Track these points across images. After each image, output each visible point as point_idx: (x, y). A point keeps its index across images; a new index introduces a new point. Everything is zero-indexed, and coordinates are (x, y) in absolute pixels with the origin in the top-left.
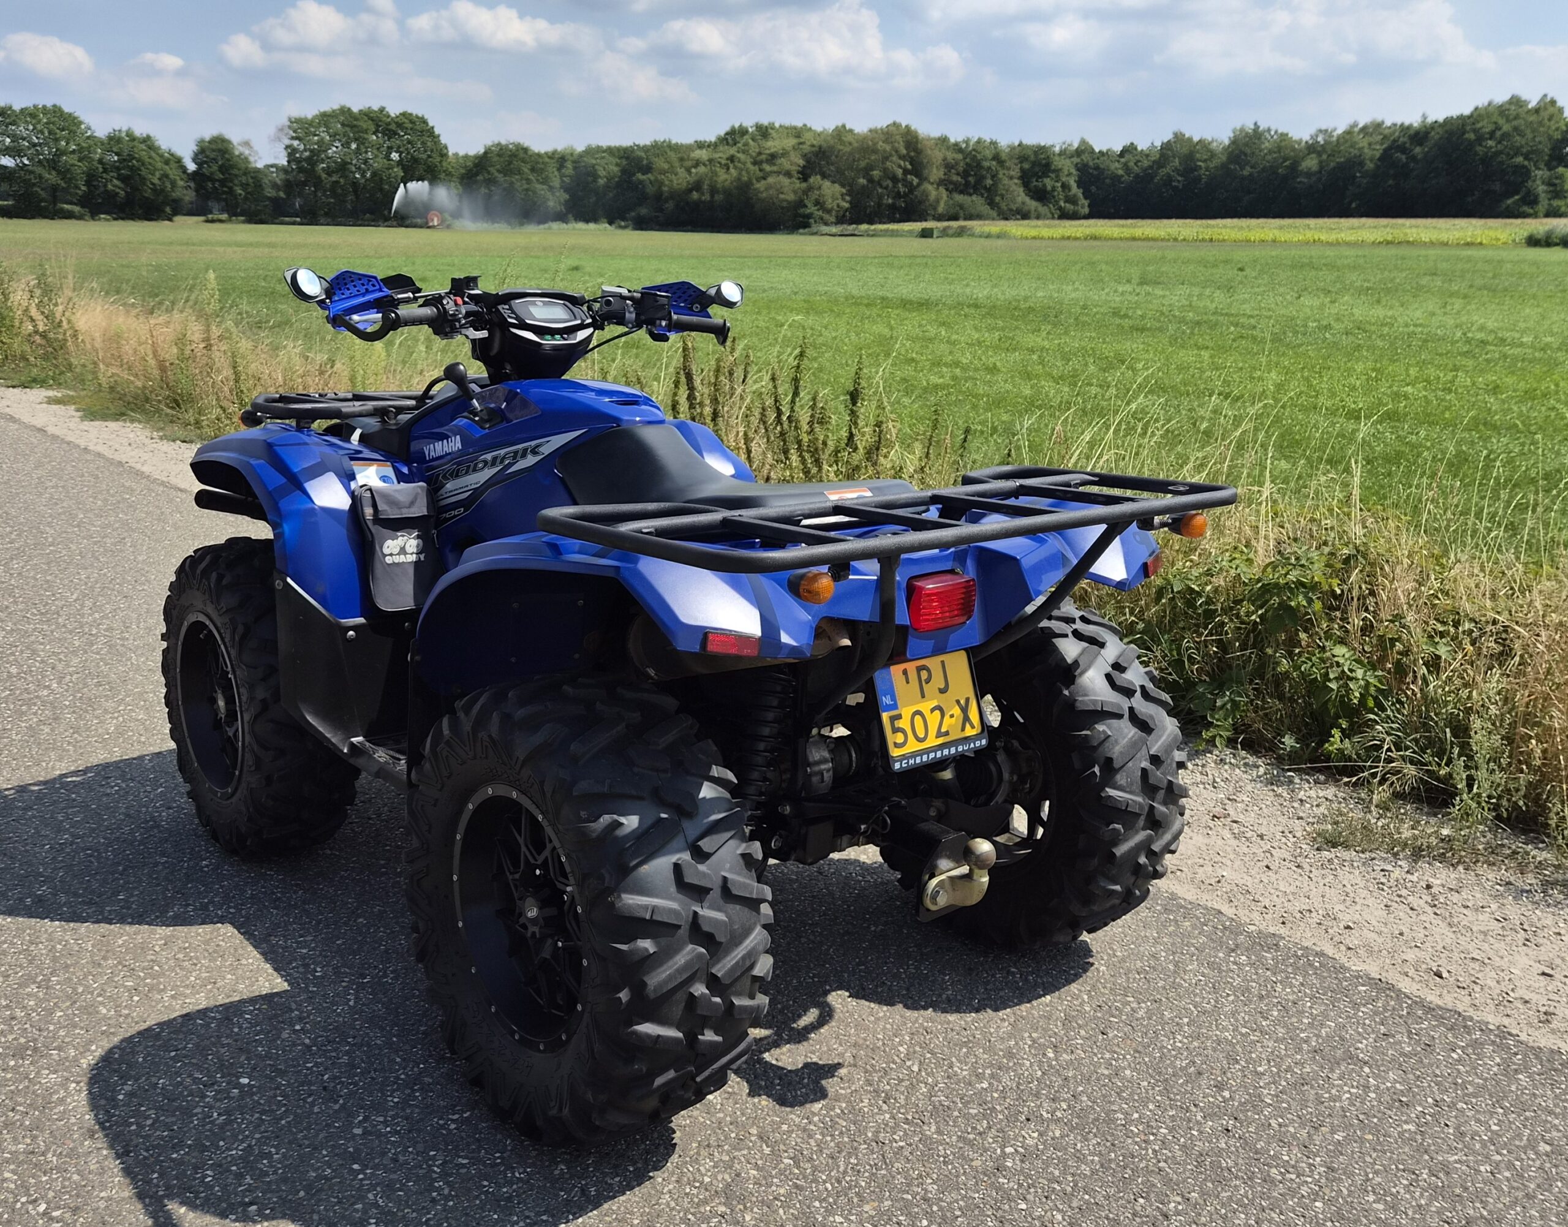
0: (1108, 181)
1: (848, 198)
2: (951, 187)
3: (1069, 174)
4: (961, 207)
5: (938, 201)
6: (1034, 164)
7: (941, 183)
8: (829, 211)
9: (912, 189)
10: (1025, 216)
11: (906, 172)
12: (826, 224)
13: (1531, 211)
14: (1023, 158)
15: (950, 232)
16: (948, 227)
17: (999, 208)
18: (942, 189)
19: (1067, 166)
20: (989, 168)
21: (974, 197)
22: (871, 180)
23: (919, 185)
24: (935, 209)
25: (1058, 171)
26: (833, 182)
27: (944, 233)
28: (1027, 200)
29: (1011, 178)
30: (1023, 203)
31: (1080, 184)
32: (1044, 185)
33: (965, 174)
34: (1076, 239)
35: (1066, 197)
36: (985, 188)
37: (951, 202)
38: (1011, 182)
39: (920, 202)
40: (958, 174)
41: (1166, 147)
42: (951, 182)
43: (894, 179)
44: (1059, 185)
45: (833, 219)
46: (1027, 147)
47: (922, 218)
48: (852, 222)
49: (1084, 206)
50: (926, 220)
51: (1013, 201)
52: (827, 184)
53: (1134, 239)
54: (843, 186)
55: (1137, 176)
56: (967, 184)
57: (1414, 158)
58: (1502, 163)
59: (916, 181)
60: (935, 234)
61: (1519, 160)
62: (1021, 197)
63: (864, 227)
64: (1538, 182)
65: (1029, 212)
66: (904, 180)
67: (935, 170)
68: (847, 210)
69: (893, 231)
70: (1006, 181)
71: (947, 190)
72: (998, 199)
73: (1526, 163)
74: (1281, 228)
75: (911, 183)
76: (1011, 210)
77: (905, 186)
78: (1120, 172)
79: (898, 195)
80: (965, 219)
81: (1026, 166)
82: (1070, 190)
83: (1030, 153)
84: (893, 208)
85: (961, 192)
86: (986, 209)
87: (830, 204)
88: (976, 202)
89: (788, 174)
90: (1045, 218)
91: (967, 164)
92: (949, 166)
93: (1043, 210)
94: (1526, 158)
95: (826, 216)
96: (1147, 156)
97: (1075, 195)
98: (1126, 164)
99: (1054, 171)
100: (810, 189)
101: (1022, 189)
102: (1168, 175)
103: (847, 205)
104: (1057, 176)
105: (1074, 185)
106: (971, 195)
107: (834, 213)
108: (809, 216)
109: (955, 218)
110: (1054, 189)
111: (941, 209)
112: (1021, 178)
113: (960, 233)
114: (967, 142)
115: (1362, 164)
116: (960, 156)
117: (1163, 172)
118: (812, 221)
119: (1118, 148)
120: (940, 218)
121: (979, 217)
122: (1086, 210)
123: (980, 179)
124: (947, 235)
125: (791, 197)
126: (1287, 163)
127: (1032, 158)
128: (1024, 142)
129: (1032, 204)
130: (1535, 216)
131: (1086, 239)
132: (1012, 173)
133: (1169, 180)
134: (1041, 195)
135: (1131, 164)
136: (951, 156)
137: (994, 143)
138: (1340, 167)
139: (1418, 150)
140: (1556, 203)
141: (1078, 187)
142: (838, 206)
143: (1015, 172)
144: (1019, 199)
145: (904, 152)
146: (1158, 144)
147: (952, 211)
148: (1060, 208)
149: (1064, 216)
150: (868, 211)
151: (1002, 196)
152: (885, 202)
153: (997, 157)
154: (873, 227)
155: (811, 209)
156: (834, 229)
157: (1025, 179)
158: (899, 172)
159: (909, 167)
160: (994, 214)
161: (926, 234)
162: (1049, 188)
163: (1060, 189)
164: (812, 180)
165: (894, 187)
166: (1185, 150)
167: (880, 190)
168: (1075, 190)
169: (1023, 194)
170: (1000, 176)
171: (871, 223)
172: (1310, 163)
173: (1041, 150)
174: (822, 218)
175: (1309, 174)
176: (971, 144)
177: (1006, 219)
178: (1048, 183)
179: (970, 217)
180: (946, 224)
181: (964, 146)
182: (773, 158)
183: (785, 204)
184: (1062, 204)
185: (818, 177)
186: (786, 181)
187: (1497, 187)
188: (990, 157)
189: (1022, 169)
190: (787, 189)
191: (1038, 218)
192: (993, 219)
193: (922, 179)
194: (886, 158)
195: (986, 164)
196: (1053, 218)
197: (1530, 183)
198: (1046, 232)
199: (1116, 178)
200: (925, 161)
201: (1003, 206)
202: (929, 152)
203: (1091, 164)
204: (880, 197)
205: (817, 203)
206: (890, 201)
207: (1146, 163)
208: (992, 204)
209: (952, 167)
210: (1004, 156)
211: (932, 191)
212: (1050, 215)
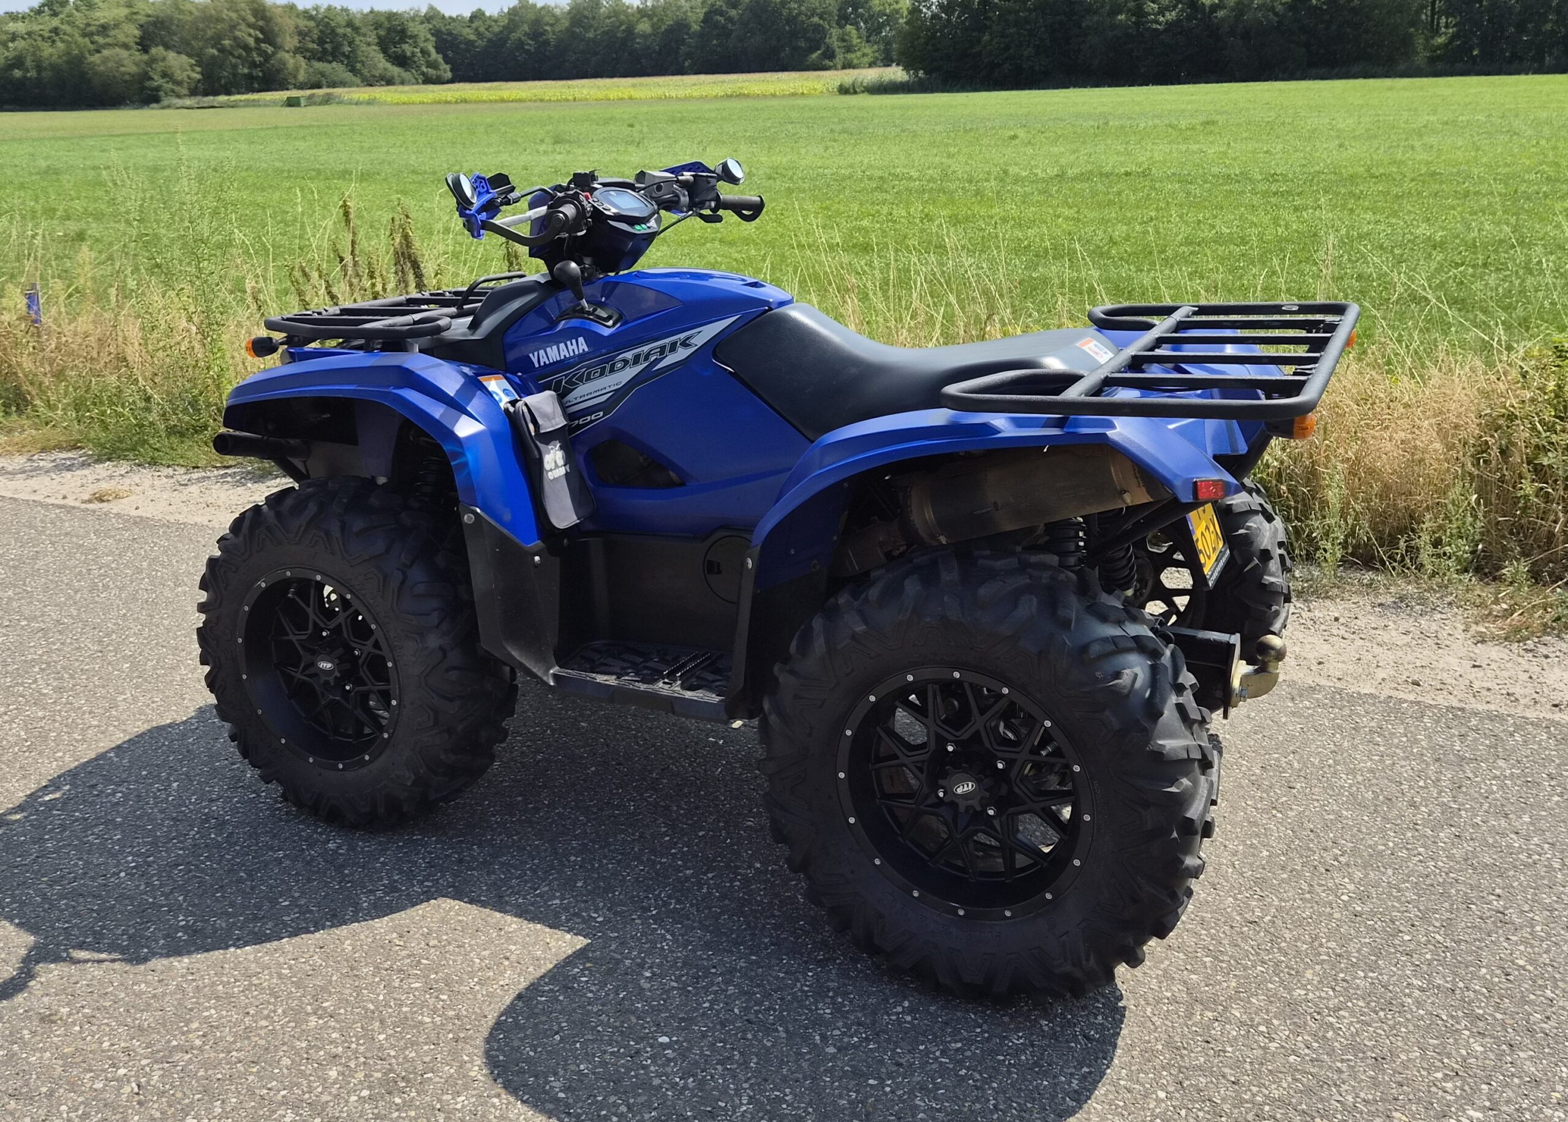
0: (463, 46)
1: (198, 69)
2: (308, 54)
3: (426, 40)
4: (323, 74)
5: (297, 69)
6: (389, 30)
7: (297, 51)
8: (179, 83)
9: (267, 57)
10: (390, 82)
11: (258, 40)
12: (179, 96)
13: (831, 64)
14: (377, 26)
15: (318, 100)
16: (313, 95)
17: (361, 74)
18: (299, 57)
19: (422, 31)
20: (345, 35)
21: (334, 64)
22: (222, 50)
23: (274, 54)
24: (295, 77)
25: (414, 37)
26: (179, 53)
27: (311, 101)
28: (389, 65)
29: (369, 44)
30: (385, 69)
31: (438, 50)
32: (403, 51)
33: (321, 41)
34: (447, 102)
35: (427, 62)
36: (343, 54)
37: (311, 70)
38: (369, 48)
39: (278, 71)
40: (313, 42)
41: (513, 12)
42: (307, 50)
43: (246, 48)
44: (418, 50)
45: (185, 91)
46: (379, 13)
47: (282, 86)
48: (206, 94)
49: (446, 71)
50: (287, 89)
51: (375, 66)
52: (171, 55)
53: (503, 101)
54: (189, 55)
55: (490, 40)
56: (325, 51)
57: (730, 20)
58: (803, 22)
59: (270, 49)
60: (303, 103)
61: (816, 19)
62: (382, 64)
63: (223, 98)
64: (834, 38)
65: (393, 77)
66: (258, 49)
67: (288, 38)
68: (199, 81)
69: (254, 100)
70: (364, 48)
71: (304, 57)
72: (358, 66)
73: (821, 22)
74: (634, 86)
75: (265, 52)
76: (374, 76)
77: (259, 55)
78: (473, 37)
79: (253, 65)
80: (328, 87)
81: (382, 33)
82: (429, 56)
83: (383, 19)
84: (250, 77)
85: (320, 60)
86: (348, 76)
87: (179, 75)
88: (337, 69)
89: (125, 46)
90: (409, 83)
91: (321, 31)
92: (302, 34)
93: (406, 75)
94: (821, 18)
95: (177, 89)
96: (496, 21)
97: (436, 61)
98: (476, 30)
99: (411, 37)
100: (154, 60)
101: (382, 55)
102: (520, 39)
103: (199, 76)
104: (415, 42)
105: (433, 51)
106: (330, 62)
107: (185, 85)
108: (158, 89)
109: (318, 86)
110: (413, 53)
111: (302, 77)
112: (379, 44)
113: (327, 100)
114: (316, 8)
115: (687, 26)
116: (312, 24)
117: (514, 36)
118: (161, 93)
119: (467, 14)
120: (301, 87)
121: (343, 84)
122: (449, 75)
123: (337, 47)
124: (315, 104)
125: (133, 69)
126: (623, 27)
127: (386, 25)
128: (376, 9)
129: (395, 71)
130: (835, 68)
131: (456, 102)
132: (369, 40)
133: (520, 44)
134: (402, 61)
135: (482, 29)
136: (303, 23)
137: (345, 10)
138: (670, 30)
139: (733, 13)
140: (849, 56)
141: (438, 53)
142: (189, 77)
143: (372, 38)
144: (381, 65)
145: (252, 20)
146: (506, 10)
147: (314, 79)
148: (423, 74)
149: (428, 81)
150: (223, 82)
151: (363, 63)
152: (240, 71)
153: (350, 24)
154: (233, 98)
155: (158, 81)
156: (188, 102)
157: (384, 45)
158: (251, 42)
159: (261, 36)
160: (358, 80)
161: (292, 103)
162: (409, 54)
163: (419, 55)
164: (154, 51)
165: (248, 55)
166: (531, 16)
167: (234, 61)
168: (434, 55)
169: (383, 61)
170: (357, 43)
171: (229, 93)
172: (644, 27)
173: (391, 16)
174: (173, 91)
175: (645, 36)
176: (322, 10)
177: (371, 85)
178: (407, 49)
179: (333, 85)
180: (309, 92)
181: (314, 13)
182: (104, 29)
183: (127, 77)
184: (424, 69)
185: (161, 48)
186: (124, 54)
187: (802, 44)
188: (344, 23)
189: (379, 37)
190: (129, 62)
191: (403, 83)
192: (358, 86)
193: (277, 47)
194: (233, 27)
195: (340, 31)
196: (418, 83)
197: (827, 40)
198: (416, 97)
199: (470, 43)
200: (276, 29)
201: (365, 72)
202: (280, 20)
203: (443, 29)
204: (235, 67)
205: (164, 75)
206: (246, 71)
207: (496, 29)
208: (353, 70)
209: (306, 35)
210: (357, 23)
211: (291, 61)
212: (414, 81)
